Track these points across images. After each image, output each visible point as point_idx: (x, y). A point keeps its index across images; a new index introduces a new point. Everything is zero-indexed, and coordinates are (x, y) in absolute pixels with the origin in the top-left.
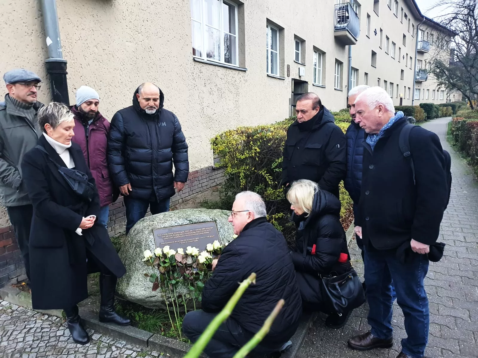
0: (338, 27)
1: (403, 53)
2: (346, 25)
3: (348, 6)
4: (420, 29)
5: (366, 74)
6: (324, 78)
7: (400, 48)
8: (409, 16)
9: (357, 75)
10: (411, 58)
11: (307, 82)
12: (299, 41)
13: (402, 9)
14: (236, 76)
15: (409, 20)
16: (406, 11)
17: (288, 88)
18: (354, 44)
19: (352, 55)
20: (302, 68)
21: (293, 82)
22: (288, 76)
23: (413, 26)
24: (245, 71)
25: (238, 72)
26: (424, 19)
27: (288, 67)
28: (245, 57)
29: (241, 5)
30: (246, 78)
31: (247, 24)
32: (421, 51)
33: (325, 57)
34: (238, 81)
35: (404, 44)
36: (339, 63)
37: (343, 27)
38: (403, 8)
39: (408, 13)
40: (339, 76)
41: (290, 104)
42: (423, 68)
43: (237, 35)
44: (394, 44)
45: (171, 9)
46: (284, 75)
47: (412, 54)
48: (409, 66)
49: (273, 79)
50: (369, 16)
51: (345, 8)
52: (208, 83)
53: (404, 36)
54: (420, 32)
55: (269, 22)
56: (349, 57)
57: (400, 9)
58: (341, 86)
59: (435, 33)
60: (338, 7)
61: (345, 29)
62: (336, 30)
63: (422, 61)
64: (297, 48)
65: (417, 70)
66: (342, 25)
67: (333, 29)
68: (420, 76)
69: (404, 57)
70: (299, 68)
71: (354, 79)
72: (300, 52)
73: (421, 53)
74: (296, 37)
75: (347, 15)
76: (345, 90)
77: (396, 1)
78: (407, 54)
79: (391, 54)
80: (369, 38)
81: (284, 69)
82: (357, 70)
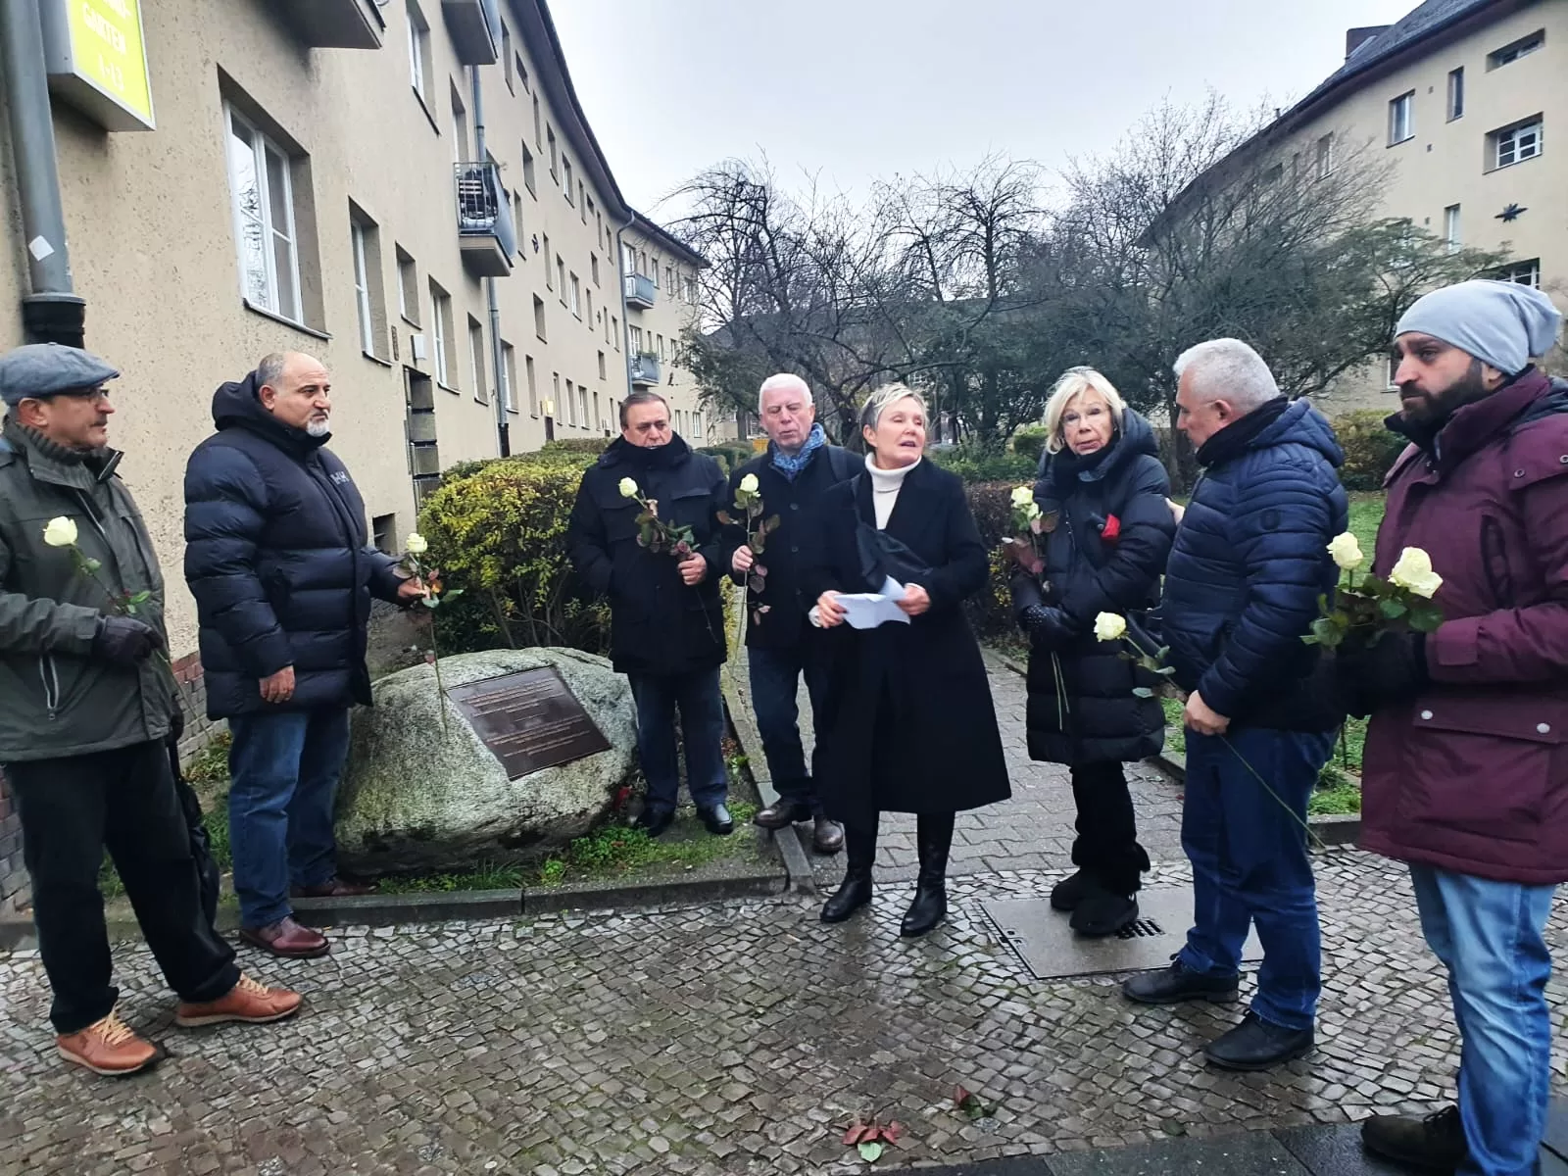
0: (468, 226)
1: (597, 308)
2: (489, 221)
3: (490, 170)
4: (625, 243)
5: (529, 359)
6: (452, 367)
7: (588, 292)
8: (598, 206)
9: (511, 363)
10: (615, 320)
11: (428, 378)
12: (406, 263)
13: (581, 186)
15: (599, 216)
16: (588, 189)
17: (399, 391)
18: (506, 274)
19: (498, 306)
20: (417, 336)
21: (407, 374)
22: (396, 357)
23: (608, 233)
24: (326, 340)
26: (633, 218)
27: (394, 332)
28: (322, 303)
32: (636, 303)
33: (450, 306)
35: (596, 280)
36: (474, 325)
37: (484, 226)
38: (583, 183)
39: (595, 199)
40: (473, 362)
41: (406, 438)
42: (646, 350)
43: (292, 239)
44: (575, 279)
46: (389, 353)
47: (616, 310)
48: (612, 340)
49: (373, 366)
50: (517, 198)
51: (484, 176)
53: (594, 259)
54: (626, 251)
55: (353, 207)
56: (493, 311)
57: (576, 186)
58: (485, 392)
59: (665, 260)
60: (464, 171)
61: (487, 231)
62: (463, 233)
63: (640, 329)
65: (633, 355)
66: (481, 222)
67: (455, 231)
68: (642, 373)
69: (599, 316)
70: (412, 337)
71: (504, 374)
73: (635, 307)
74: (399, 250)
75: (485, 193)
76: (492, 401)
77: (565, 160)
78: (605, 309)
79: (573, 308)
80: (525, 259)
81: (386, 337)
82: (511, 348)
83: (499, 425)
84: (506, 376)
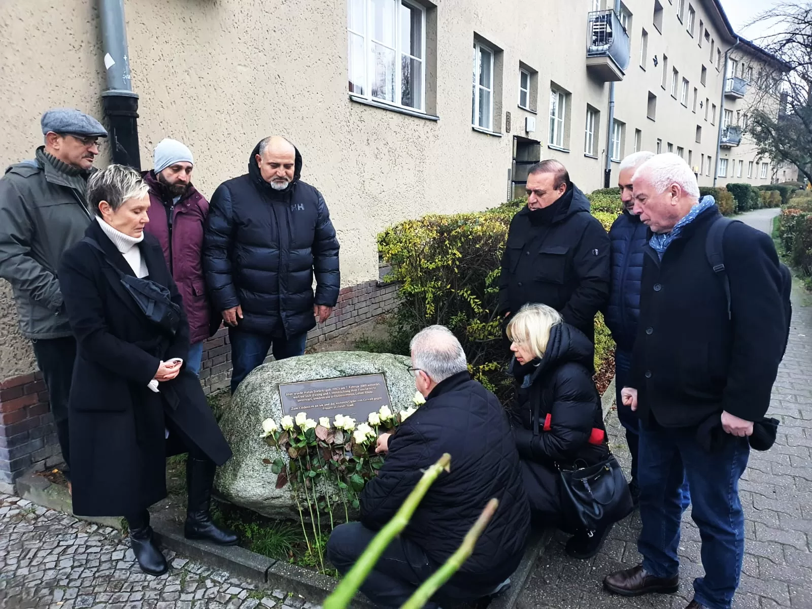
0: (593, 51)
1: (701, 97)
2: (606, 47)
3: (610, 15)
4: (730, 58)
5: (638, 131)
6: (567, 136)
7: (696, 90)
8: (713, 35)
9: (623, 133)
10: (714, 106)
11: (538, 143)
12: (528, 73)
13: (701, 24)
14: (419, 128)
15: (713, 42)
16: (708, 26)
17: (505, 152)
18: (619, 80)
19: (614, 100)
20: (531, 118)
21: (516, 141)
22: (508, 130)
23: (719, 52)
24: (435, 121)
25: (423, 121)
26: (738, 42)
27: (508, 115)
28: (436, 97)
29: (431, 9)
30: (437, 133)
31: (442, 41)
32: (732, 95)
33: (570, 100)
34: (423, 137)
35: (703, 82)
36: (593, 111)
37: (602, 50)
38: (703, 22)
39: (711, 31)
40: (592, 133)
41: (509, 179)
42: (734, 124)
43: (423, 60)
44: (686, 82)
45: (315, 12)
46: (500, 128)
47: (716, 99)
48: (710, 120)
49: (482, 136)
50: (645, 34)
51: (605, 19)
52: (373, 139)
53: (704, 69)
54: (730, 63)
55: (478, 38)
56: (611, 102)
57: (697, 23)
58: (596, 151)
59: (756, 67)
60: (595, 17)
61: (604, 53)
62: (589, 55)
63: (732, 111)
64: (524, 85)
65: (724, 127)
66: (600, 48)
67: (584, 53)
68: (728, 138)
69: (701, 105)
70: (526, 119)
71: (618, 139)
72: (528, 91)
73: (731, 98)
74: (522, 65)
75: (609, 30)
76: (602, 157)
77: (691, 8)
78: (707, 100)
79: (681, 98)
80: (645, 71)
81: (501, 119)
82: (622, 124)
83: (605, 170)
84: (619, 141)
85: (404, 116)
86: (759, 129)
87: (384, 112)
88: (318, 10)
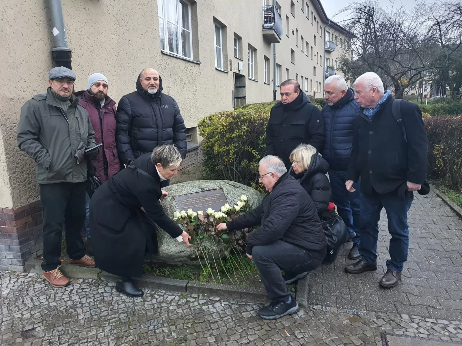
0: (265, 27)
1: (315, 52)
2: (272, 24)
3: (273, 7)
4: (326, 31)
5: (287, 70)
6: (256, 73)
7: (312, 47)
8: (318, 19)
9: (281, 71)
10: (321, 56)
11: (244, 76)
12: (238, 38)
13: (312, 13)
14: (193, 68)
15: (318, 22)
16: (315, 14)
17: (230, 81)
18: (278, 42)
19: (276, 53)
20: (240, 63)
21: (235, 75)
22: (231, 70)
23: (321, 28)
24: (199, 64)
25: (194, 64)
26: (330, 23)
27: (230, 61)
28: (199, 52)
29: (193, 4)
30: (200, 71)
31: (200, 21)
32: (329, 50)
33: (257, 53)
34: (195, 73)
35: (315, 43)
36: (267, 59)
37: (270, 26)
38: (313, 12)
39: (317, 17)
40: (266, 71)
41: (233, 96)
42: (331, 66)
43: (190, 31)
44: (307, 43)
45: (144, 5)
46: (228, 69)
47: (321, 53)
48: (319, 63)
49: (220, 73)
50: (287, 18)
51: (271, 9)
52: (173, 74)
53: (315, 37)
54: (326, 33)
55: (215, 19)
56: (274, 54)
57: (310, 13)
58: (269, 81)
60: (266, 8)
61: (272, 28)
62: (264, 29)
63: (329, 59)
64: (235, 45)
65: (326, 67)
66: (269, 25)
67: (261, 28)
68: (329, 73)
69: (315, 55)
70: (238, 63)
71: (278, 74)
72: (237, 48)
73: (328, 52)
74: (235, 34)
75: (272, 16)
76: (272, 84)
77: (307, 5)
78: (318, 53)
79: (306, 53)
80: (289, 37)
81: (227, 63)
82: (280, 66)
83: (274, 91)
84: (279, 75)
85: (185, 62)
86: (345, 68)
87: (176, 59)
88: (145, 4)
